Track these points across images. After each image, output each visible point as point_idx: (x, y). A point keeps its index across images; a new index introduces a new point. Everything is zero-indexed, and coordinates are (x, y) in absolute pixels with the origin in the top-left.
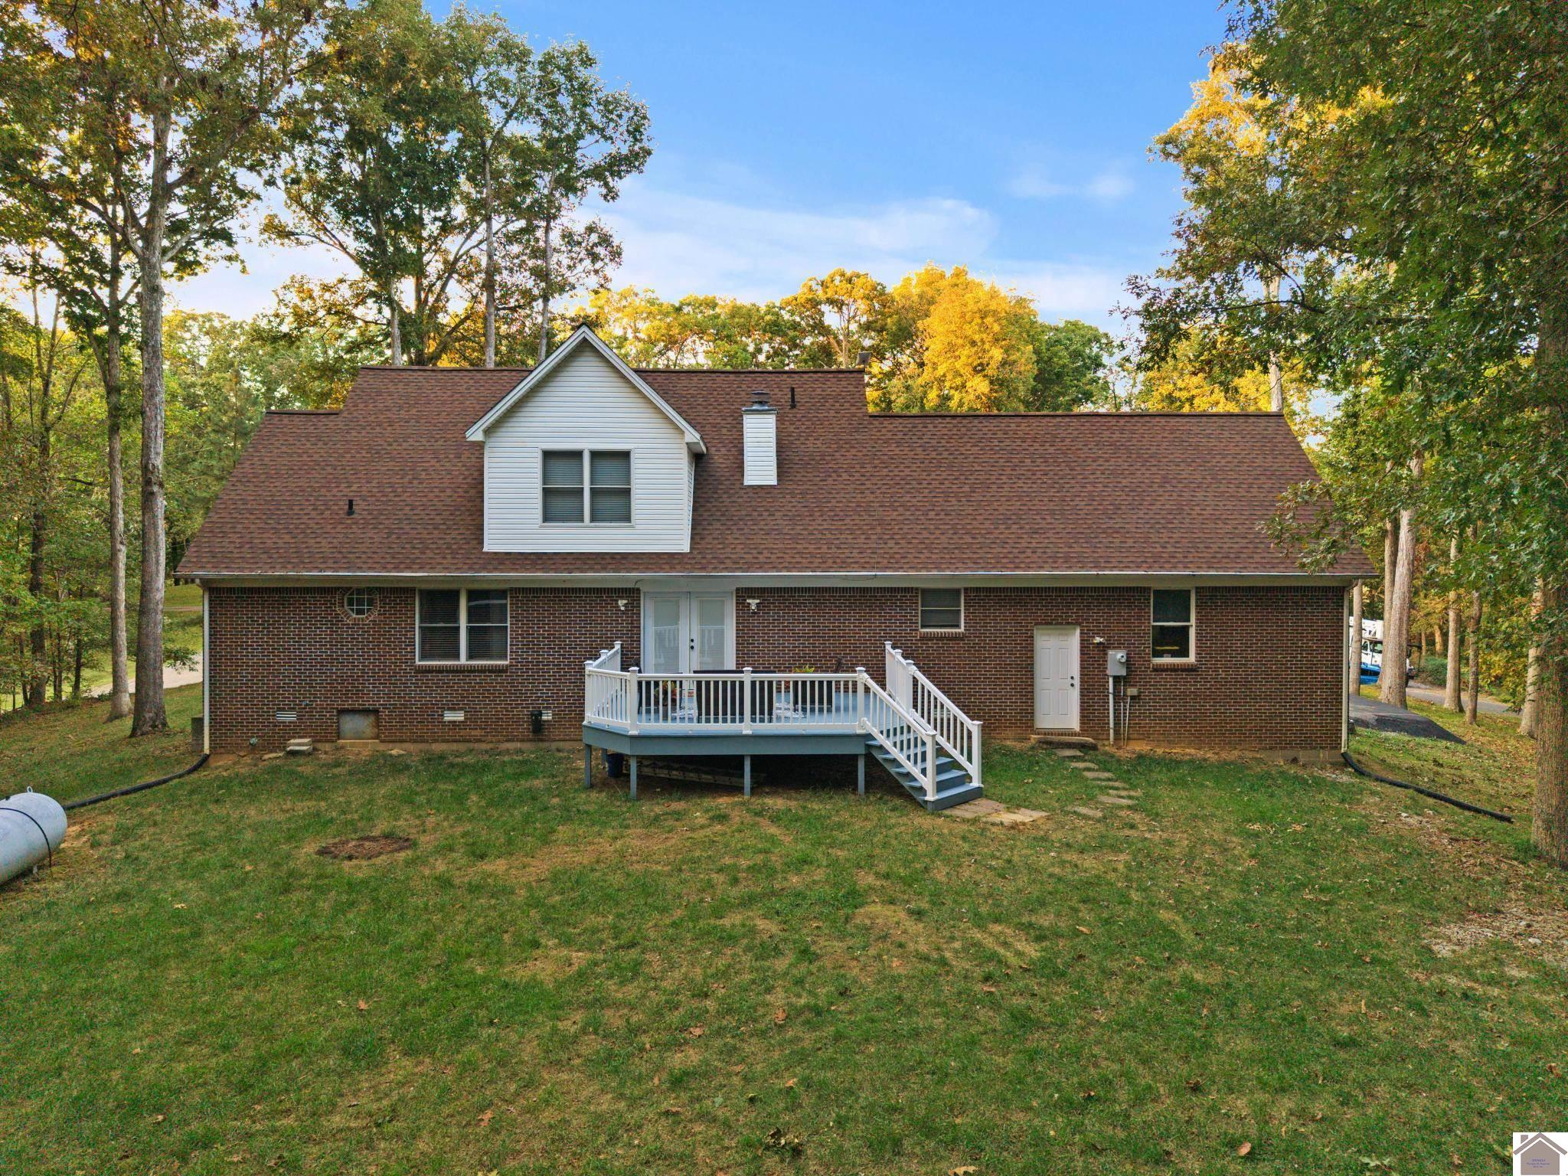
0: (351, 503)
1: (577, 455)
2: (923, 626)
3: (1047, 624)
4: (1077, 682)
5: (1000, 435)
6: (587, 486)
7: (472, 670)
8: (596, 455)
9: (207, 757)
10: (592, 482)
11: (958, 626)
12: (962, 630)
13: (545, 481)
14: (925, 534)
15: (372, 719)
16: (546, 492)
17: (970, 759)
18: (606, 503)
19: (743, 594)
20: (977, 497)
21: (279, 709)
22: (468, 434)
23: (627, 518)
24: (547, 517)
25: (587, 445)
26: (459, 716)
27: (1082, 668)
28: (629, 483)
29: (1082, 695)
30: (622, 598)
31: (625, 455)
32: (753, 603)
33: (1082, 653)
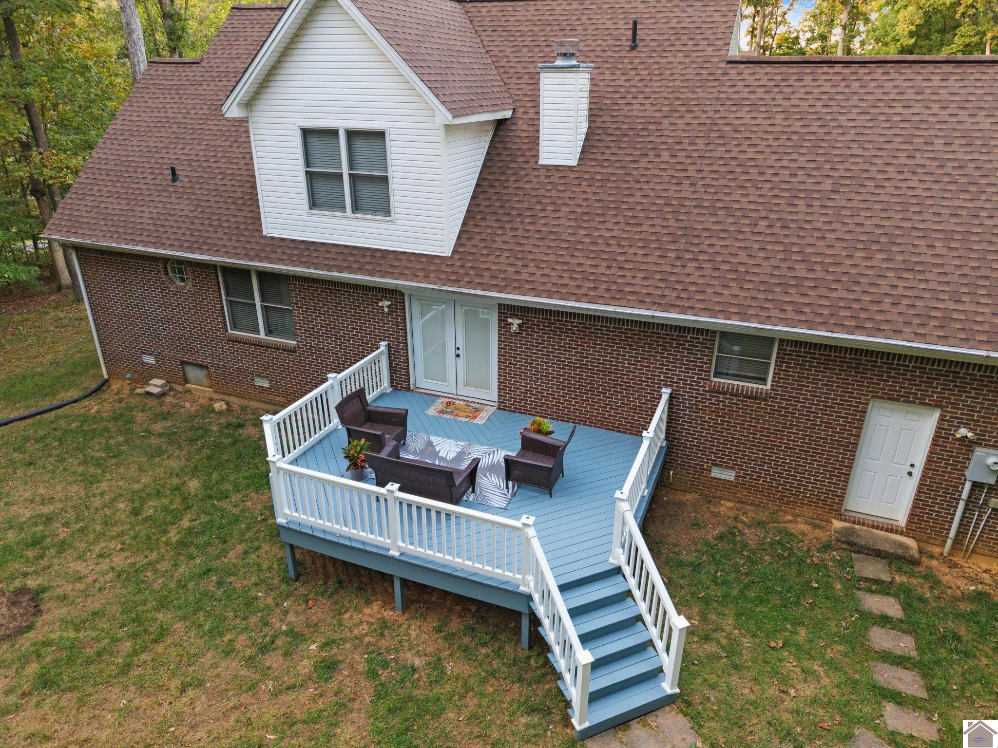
0: (173, 170)
1: (334, 133)
2: (717, 374)
3: (891, 399)
4: (918, 472)
5: (910, 95)
6: (345, 171)
7: (268, 346)
8: (352, 134)
9: (107, 380)
10: (351, 166)
11: (763, 380)
12: (768, 387)
13: (308, 164)
14: (742, 257)
15: (205, 372)
16: (311, 176)
17: (668, 650)
18: (365, 190)
19: (506, 310)
20: (839, 200)
21: (143, 353)
22: (224, 109)
23: (386, 210)
24: (314, 204)
25: (342, 123)
26: (265, 384)
27: (929, 460)
28: (386, 171)
29: (919, 491)
30: (386, 299)
31: (380, 135)
32: (515, 322)
33: (935, 443)
